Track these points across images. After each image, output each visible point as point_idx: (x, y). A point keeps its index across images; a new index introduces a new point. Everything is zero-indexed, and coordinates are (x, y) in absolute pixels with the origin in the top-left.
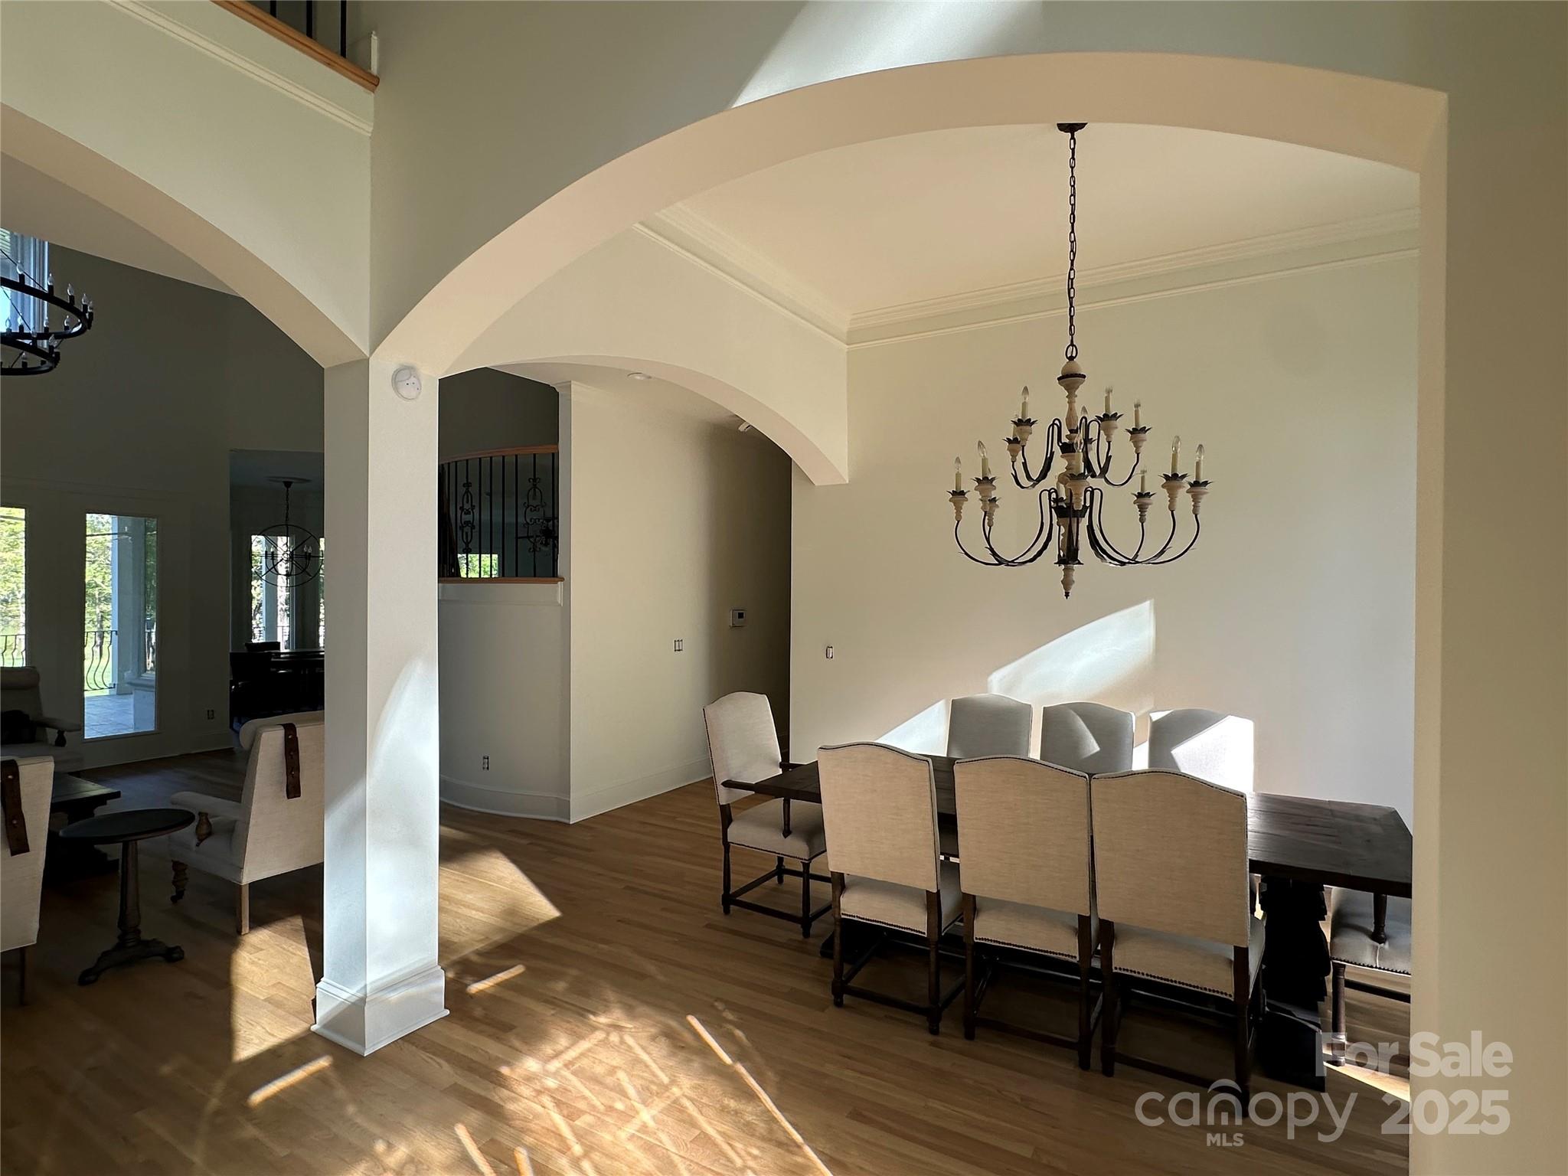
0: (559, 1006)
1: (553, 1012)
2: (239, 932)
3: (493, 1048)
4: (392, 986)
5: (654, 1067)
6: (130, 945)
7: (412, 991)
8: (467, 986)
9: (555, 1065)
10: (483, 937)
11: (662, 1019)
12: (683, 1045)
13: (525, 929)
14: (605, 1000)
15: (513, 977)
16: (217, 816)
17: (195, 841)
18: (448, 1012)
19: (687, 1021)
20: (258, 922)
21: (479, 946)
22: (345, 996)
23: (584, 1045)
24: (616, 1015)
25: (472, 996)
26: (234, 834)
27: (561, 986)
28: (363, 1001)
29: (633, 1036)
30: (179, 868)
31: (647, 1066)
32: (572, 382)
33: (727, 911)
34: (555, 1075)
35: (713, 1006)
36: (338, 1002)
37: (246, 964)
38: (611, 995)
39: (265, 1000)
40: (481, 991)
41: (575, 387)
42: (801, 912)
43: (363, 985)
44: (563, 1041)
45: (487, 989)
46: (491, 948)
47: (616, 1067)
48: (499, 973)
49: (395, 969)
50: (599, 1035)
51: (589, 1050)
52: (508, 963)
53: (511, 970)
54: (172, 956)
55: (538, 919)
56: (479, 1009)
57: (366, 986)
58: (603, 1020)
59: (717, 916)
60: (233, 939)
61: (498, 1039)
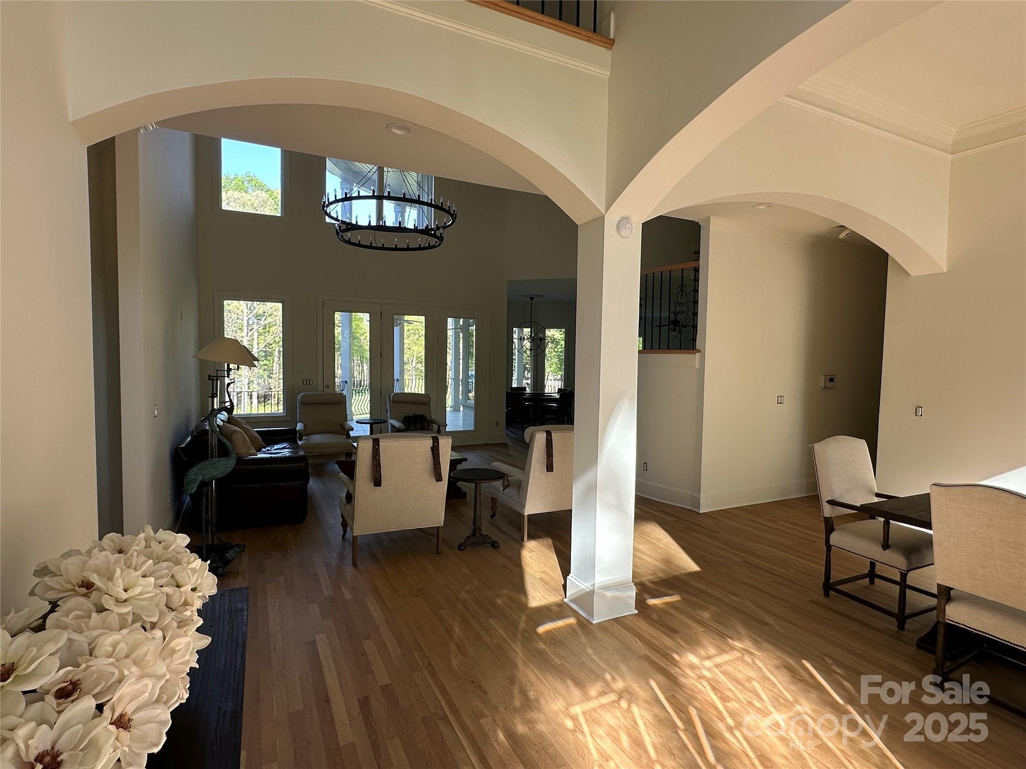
0: (706, 627)
1: (703, 630)
2: (523, 540)
3: (667, 641)
4: (607, 588)
5: (779, 686)
6: (477, 535)
7: (618, 594)
8: (646, 599)
9: (708, 663)
10: (652, 573)
11: (782, 656)
12: (801, 679)
13: (678, 573)
14: (737, 632)
15: (674, 601)
16: (512, 477)
17: (502, 489)
18: (637, 612)
19: (802, 662)
20: (532, 537)
21: (651, 577)
22: (583, 587)
23: (726, 657)
24: (747, 644)
25: (649, 606)
26: (521, 487)
27: (706, 615)
28: (593, 592)
29: (761, 661)
30: (494, 501)
31: (775, 684)
32: (711, 217)
33: (827, 595)
34: (709, 670)
35: (823, 659)
36: (579, 590)
37: (528, 557)
38: (742, 630)
39: (539, 579)
40: (655, 605)
41: (713, 220)
42: (897, 610)
43: (592, 583)
44: (712, 651)
45: (658, 604)
46: (657, 580)
47: (751, 678)
48: (665, 596)
49: (609, 579)
50: (736, 654)
51: (730, 661)
52: (670, 592)
53: (672, 597)
54: (494, 545)
55: (686, 569)
56: (656, 615)
57: (594, 584)
58: (737, 644)
59: (819, 595)
60: (520, 543)
61: (669, 636)
